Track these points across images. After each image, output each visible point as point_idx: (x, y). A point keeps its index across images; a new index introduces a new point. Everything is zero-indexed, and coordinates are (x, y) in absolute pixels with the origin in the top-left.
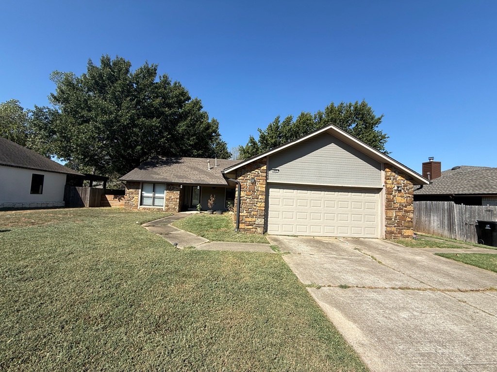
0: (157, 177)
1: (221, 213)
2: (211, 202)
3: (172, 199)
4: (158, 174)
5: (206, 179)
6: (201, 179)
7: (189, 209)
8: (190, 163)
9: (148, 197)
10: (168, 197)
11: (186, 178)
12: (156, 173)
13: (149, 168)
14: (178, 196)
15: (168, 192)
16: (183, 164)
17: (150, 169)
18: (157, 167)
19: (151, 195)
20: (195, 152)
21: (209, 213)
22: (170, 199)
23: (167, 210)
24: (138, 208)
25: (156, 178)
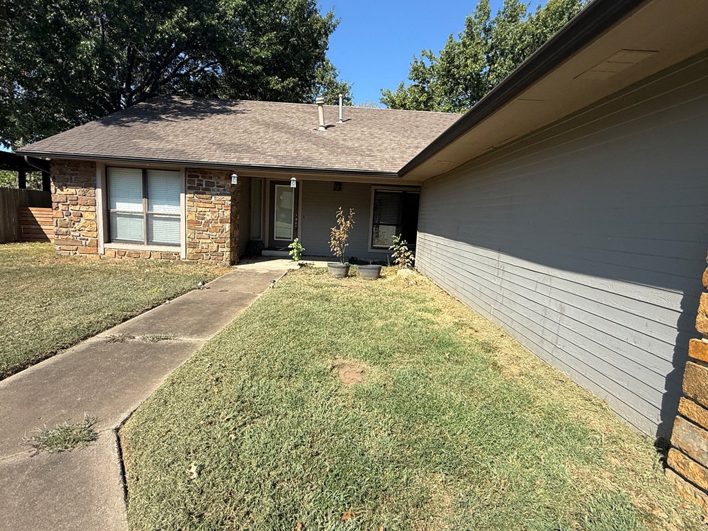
0: (154, 145)
1: (374, 273)
2: (339, 234)
3: (208, 222)
4: (160, 139)
5: (316, 156)
6: (299, 155)
7: (264, 252)
8: (262, 115)
9: (131, 215)
10: (192, 217)
11: (248, 149)
12: (153, 136)
13: (134, 121)
14: (228, 213)
15: (191, 200)
16: (242, 115)
17: (137, 125)
18: (161, 119)
19: (138, 207)
20: (275, 82)
21: (335, 272)
22: (198, 223)
23: (193, 260)
24: (101, 251)
25: (149, 149)
